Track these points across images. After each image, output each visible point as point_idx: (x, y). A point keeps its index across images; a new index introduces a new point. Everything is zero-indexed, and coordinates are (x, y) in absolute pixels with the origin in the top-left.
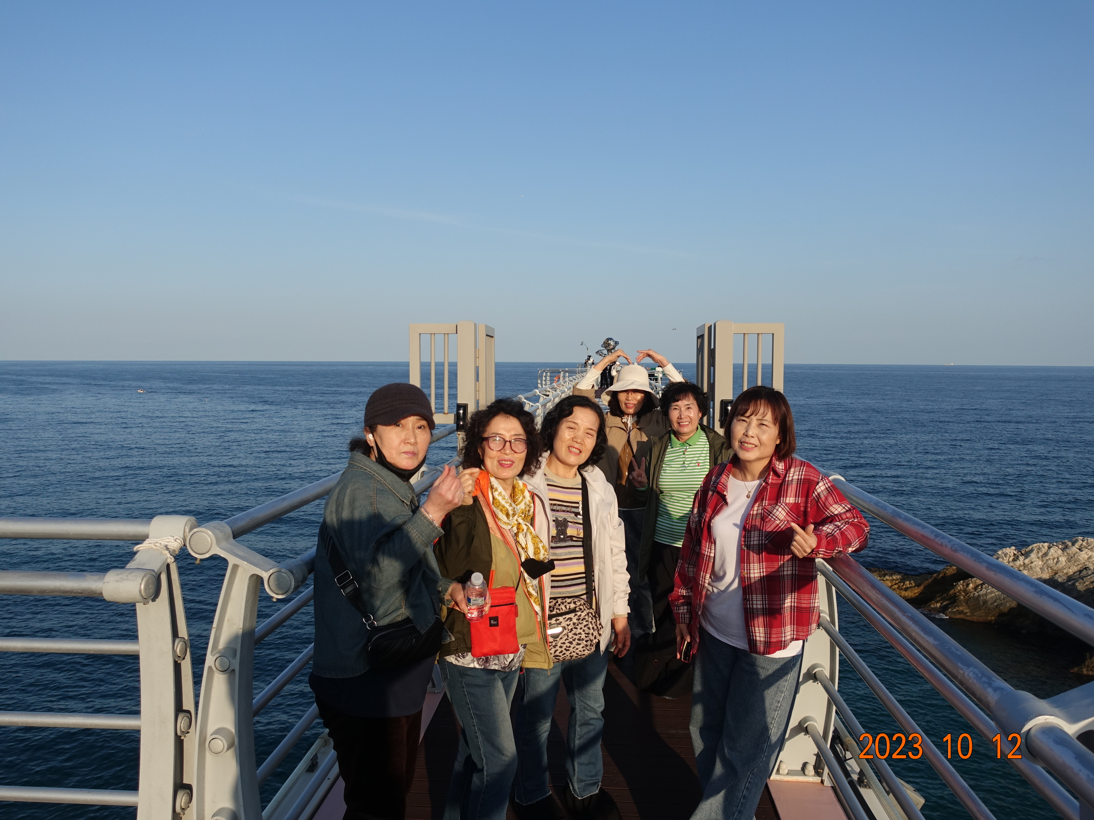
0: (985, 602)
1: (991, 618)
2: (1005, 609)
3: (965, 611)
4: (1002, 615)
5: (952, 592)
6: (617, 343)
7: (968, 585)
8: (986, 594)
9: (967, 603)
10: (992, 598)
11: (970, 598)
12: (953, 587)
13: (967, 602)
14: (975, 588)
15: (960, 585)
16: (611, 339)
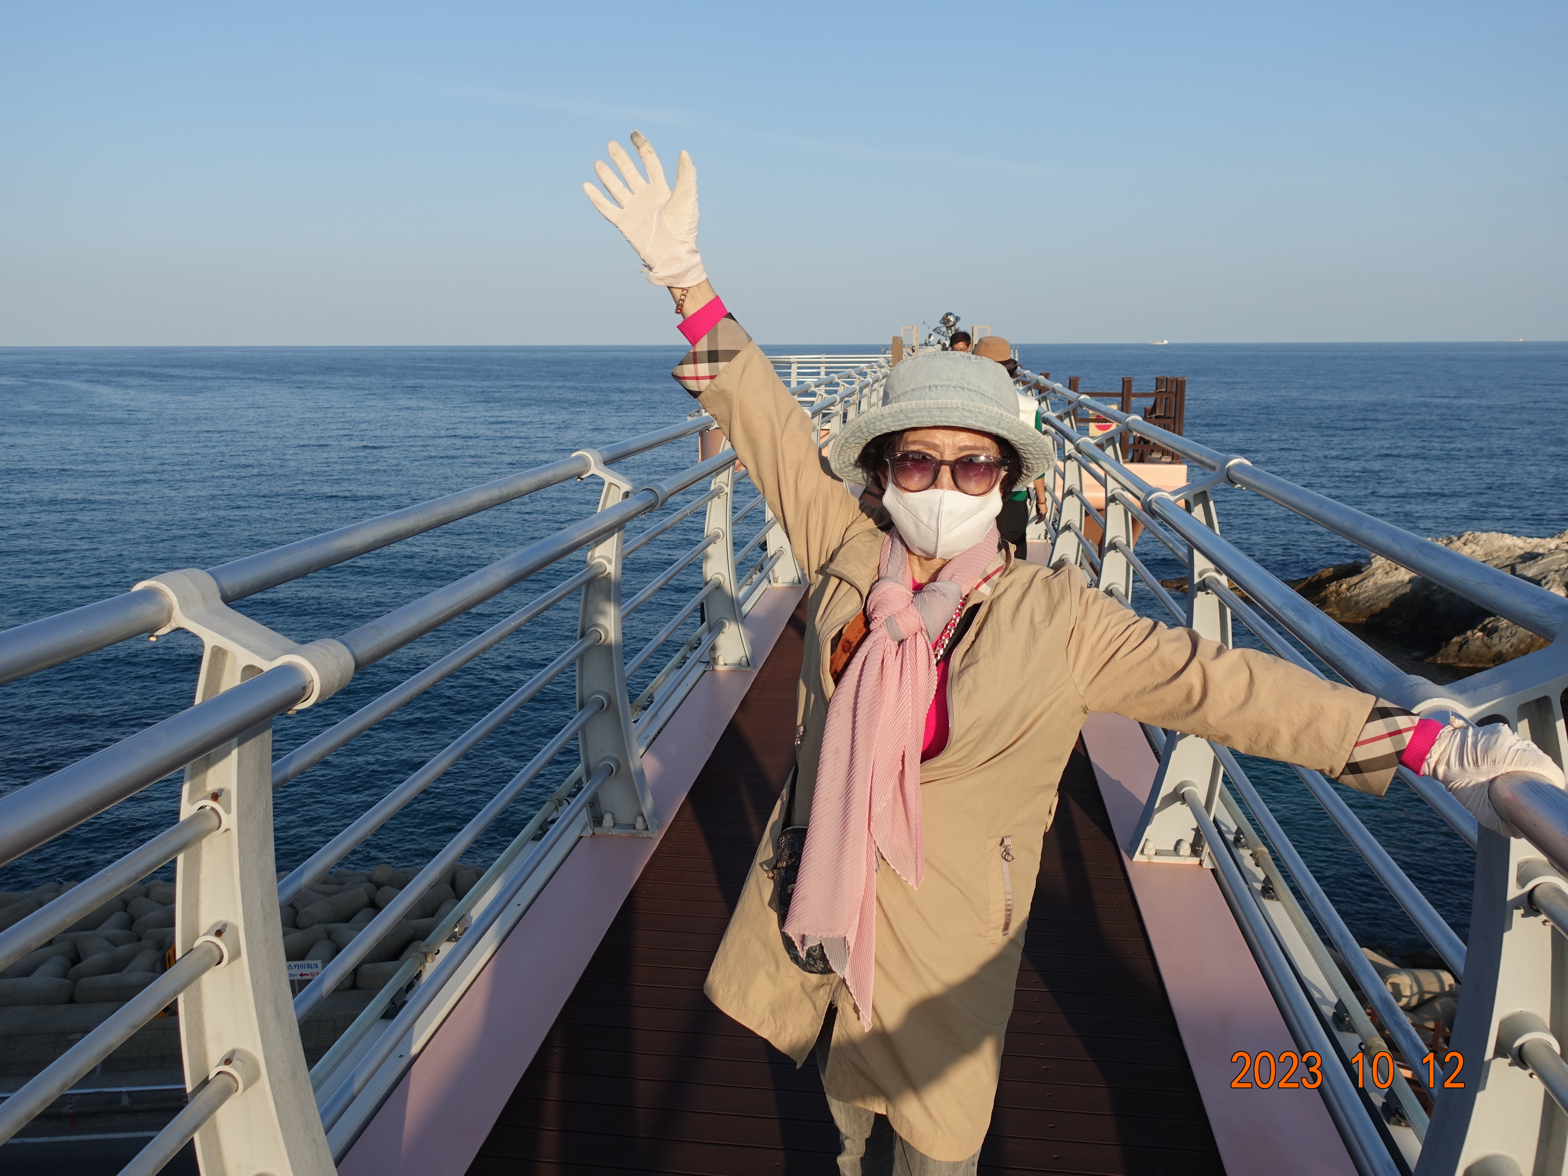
0: (1357, 603)
1: (1362, 620)
2: (1377, 609)
3: (1335, 613)
4: (1373, 616)
5: (1323, 594)
6: (957, 319)
7: (1341, 586)
8: (1359, 594)
9: (1337, 605)
10: (1364, 598)
11: (1341, 599)
12: (1326, 588)
13: (1337, 603)
14: (1348, 589)
15: (1333, 587)
16: (951, 314)
